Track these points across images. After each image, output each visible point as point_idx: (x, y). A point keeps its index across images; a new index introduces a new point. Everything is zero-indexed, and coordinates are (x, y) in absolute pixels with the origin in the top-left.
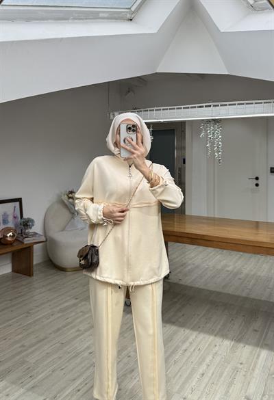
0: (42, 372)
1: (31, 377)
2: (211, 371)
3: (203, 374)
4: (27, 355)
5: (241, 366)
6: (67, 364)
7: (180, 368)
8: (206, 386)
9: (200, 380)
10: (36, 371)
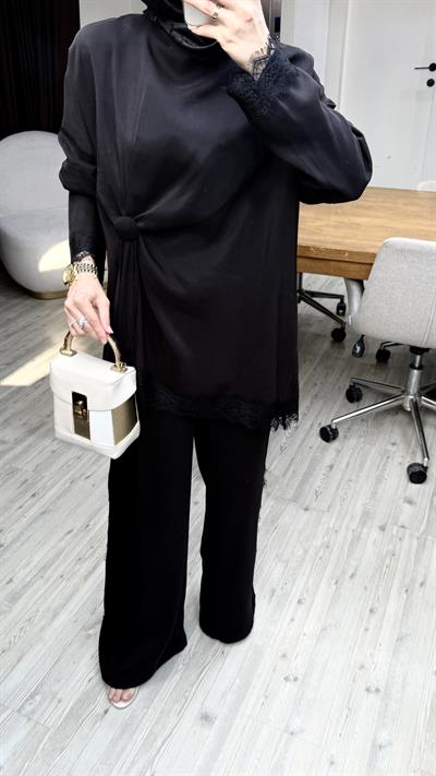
0: (53, 486)
1: (33, 495)
2: (345, 462)
3: (331, 467)
4: (16, 458)
5: (394, 449)
6: (94, 468)
7: (292, 460)
8: (339, 484)
9: (327, 476)
10: (40, 484)
